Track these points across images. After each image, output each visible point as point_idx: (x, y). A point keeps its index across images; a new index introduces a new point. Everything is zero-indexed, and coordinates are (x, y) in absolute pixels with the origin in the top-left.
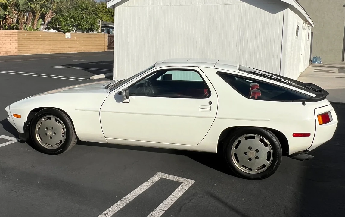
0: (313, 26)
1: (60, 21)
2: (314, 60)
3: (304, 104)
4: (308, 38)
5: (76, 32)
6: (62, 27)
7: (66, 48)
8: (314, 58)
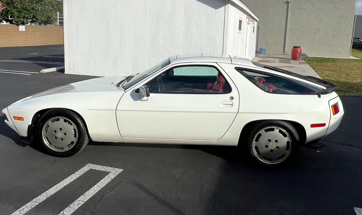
0: (259, 21)
1: (12, 13)
2: (260, 51)
3: (319, 96)
4: (254, 32)
5: (31, 24)
6: (15, 19)
7: (20, 42)
8: (260, 50)
